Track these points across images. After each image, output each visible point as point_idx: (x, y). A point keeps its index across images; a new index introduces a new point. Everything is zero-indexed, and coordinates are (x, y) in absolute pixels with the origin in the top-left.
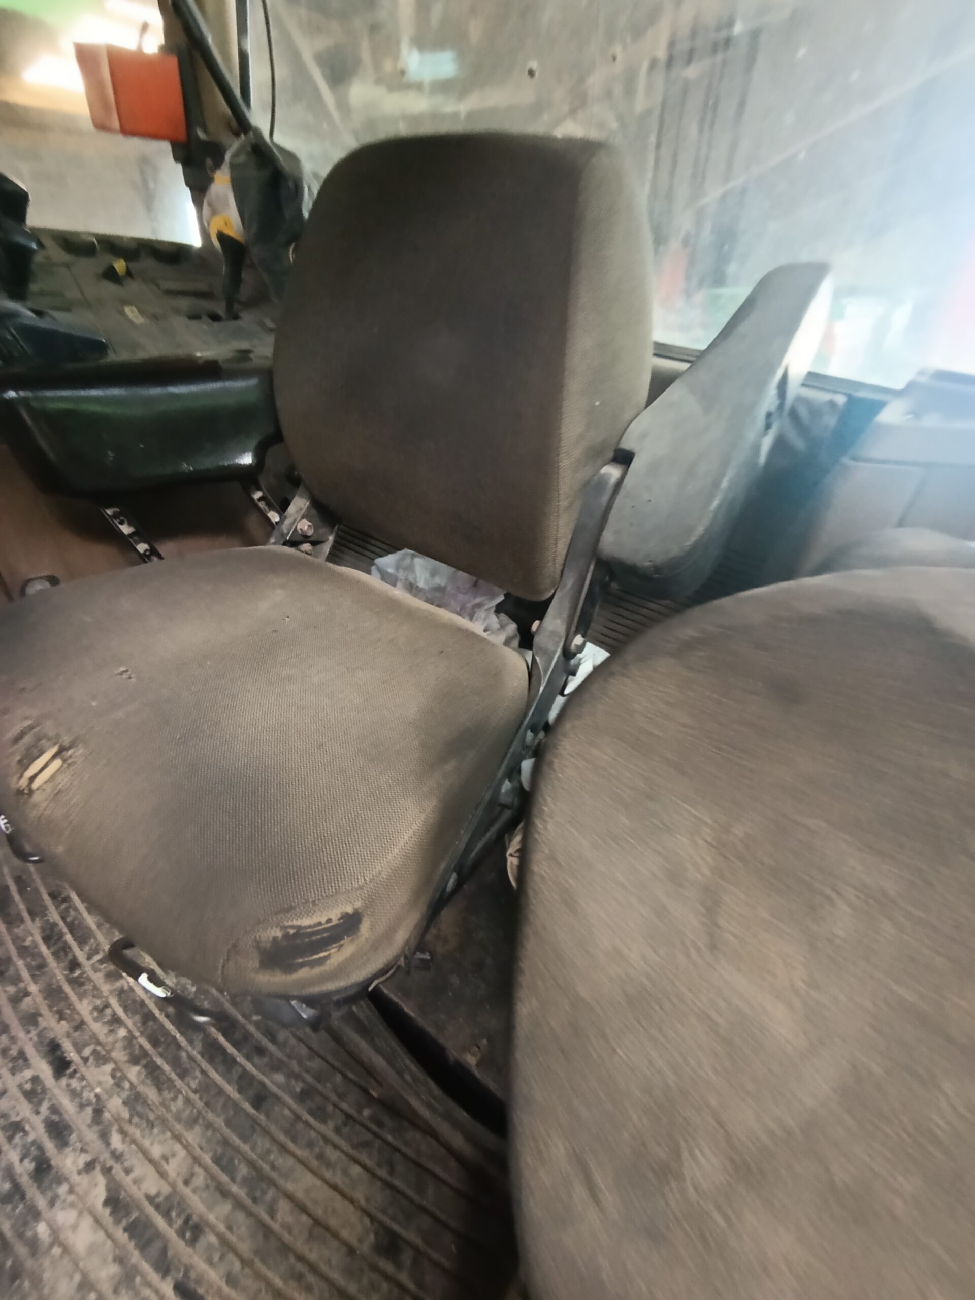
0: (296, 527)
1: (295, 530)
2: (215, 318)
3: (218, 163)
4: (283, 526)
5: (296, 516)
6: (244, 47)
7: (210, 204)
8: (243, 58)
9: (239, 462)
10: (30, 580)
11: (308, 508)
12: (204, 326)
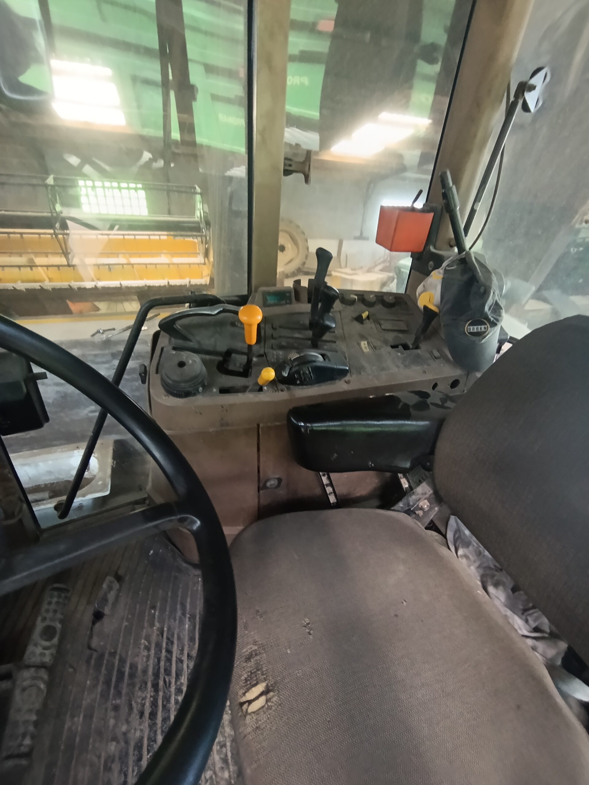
0: (419, 504)
1: (418, 505)
2: (406, 347)
3: (437, 266)
4: (411, 499)
5: (421, 496)
6: (475, 207)
7: (424, 286)
8: (473, 212)
9: (400, 466)
10: (271, 479)
11: (431, 495)
12: (399, 354)
